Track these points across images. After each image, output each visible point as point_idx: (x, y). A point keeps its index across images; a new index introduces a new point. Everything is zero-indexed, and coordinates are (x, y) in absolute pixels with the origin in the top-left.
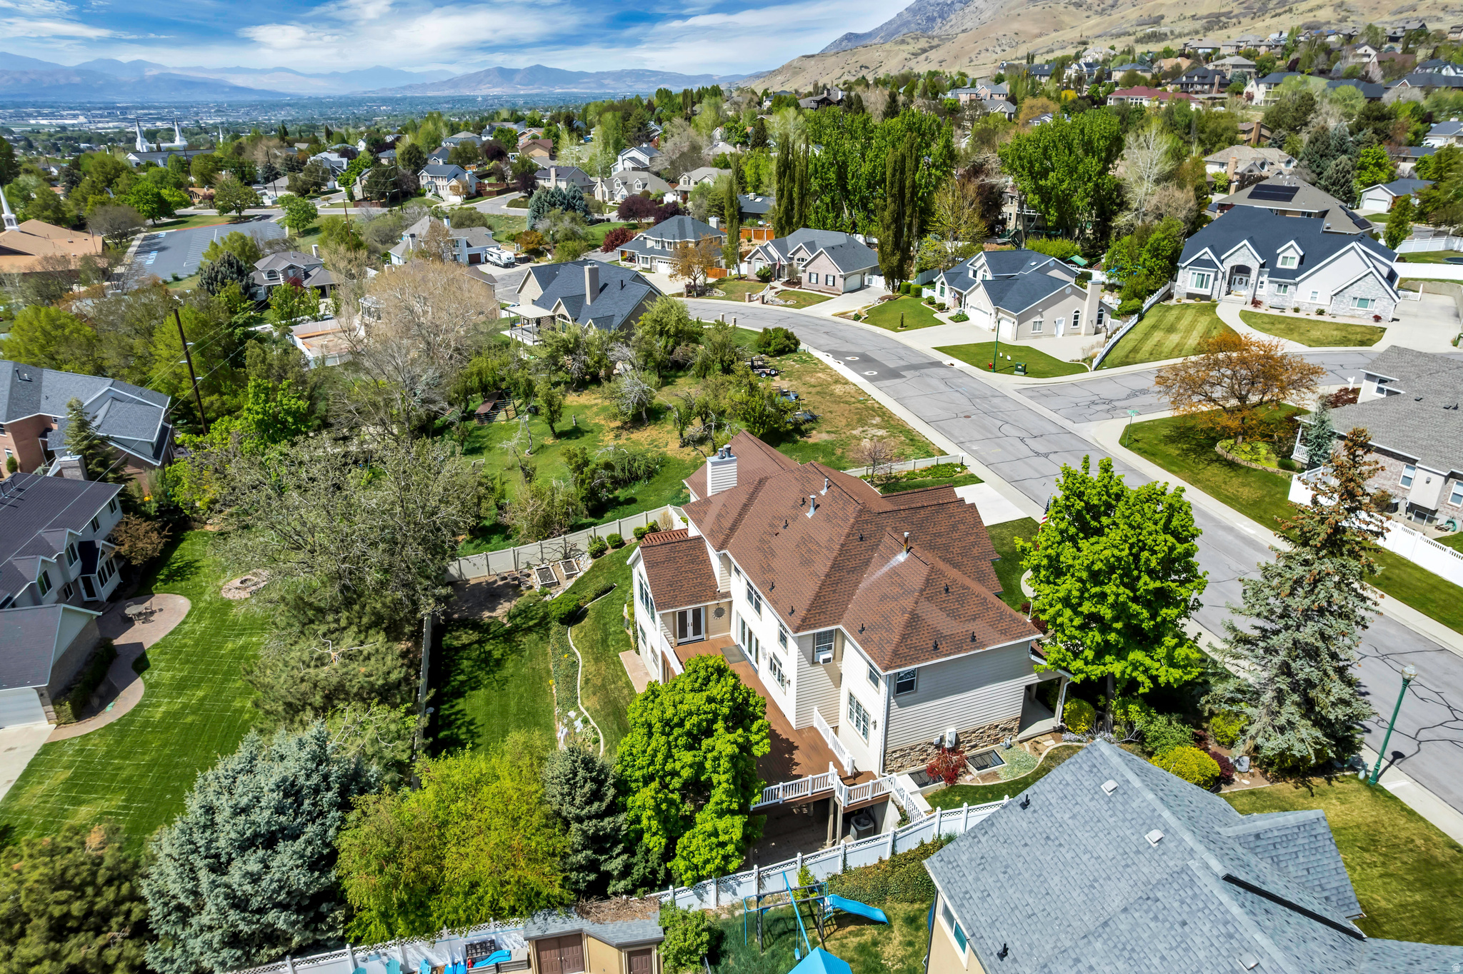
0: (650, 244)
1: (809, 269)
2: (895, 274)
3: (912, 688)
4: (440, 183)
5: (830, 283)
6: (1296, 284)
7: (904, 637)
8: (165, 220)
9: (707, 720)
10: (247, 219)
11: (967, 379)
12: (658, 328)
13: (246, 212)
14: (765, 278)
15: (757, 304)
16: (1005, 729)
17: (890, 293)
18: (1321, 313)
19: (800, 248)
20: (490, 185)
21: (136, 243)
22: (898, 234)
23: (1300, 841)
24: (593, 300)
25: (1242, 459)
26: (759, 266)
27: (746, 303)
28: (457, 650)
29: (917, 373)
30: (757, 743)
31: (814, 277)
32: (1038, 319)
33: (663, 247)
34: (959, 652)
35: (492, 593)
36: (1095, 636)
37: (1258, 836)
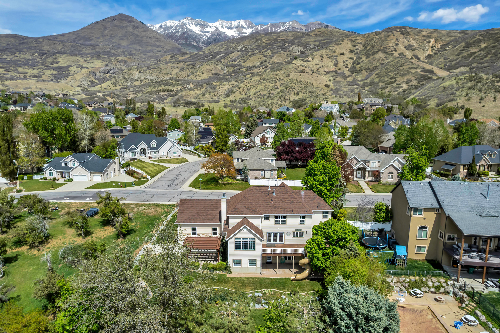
6: (158, 151)
18: (167, 157)
32: (107, 173)
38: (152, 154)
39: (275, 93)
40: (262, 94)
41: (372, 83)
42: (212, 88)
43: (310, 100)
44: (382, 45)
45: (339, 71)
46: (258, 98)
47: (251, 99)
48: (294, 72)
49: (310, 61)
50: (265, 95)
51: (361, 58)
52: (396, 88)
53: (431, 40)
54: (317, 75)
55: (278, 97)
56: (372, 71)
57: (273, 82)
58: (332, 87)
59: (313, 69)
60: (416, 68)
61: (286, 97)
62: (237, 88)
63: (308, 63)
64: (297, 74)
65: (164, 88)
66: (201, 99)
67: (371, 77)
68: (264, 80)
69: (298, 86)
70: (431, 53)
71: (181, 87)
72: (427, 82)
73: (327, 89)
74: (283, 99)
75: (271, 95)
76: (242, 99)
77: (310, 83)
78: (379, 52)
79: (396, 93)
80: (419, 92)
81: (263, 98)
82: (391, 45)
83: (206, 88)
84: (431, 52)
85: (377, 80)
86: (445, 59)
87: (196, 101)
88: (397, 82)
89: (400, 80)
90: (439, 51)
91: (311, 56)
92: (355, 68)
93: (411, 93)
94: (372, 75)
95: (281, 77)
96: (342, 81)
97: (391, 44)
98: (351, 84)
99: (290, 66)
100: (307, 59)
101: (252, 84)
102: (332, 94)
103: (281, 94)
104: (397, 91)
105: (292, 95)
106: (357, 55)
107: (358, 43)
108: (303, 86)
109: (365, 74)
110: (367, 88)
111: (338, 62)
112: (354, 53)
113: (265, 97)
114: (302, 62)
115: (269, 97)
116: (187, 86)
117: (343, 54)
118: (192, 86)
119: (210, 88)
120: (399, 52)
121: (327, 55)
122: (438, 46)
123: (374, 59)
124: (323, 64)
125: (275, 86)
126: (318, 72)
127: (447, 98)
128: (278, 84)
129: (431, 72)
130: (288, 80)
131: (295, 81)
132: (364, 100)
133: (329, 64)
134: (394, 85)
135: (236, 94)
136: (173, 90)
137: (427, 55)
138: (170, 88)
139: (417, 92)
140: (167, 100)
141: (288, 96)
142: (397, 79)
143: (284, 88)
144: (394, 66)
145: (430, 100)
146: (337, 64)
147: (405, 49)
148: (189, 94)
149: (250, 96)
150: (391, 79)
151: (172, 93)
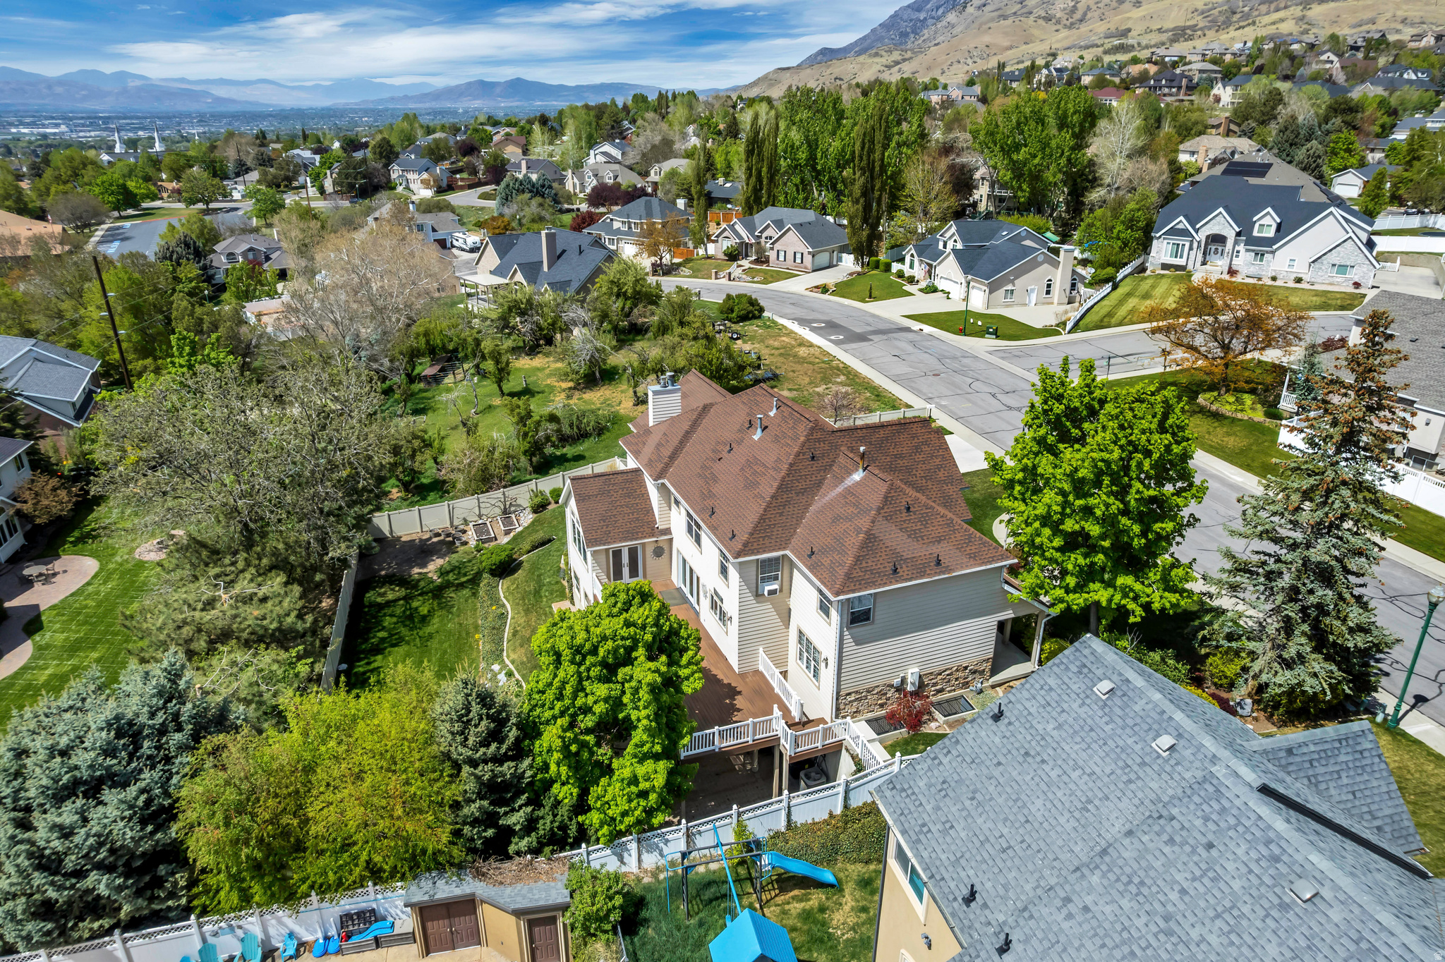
0: (616, 225)
1: (777, 246)
2: (865, 250)
3: (868, 619)
4: (411, 176)
5: (798, 260)
6: (1273, 252)
7: (858, 559)
8: (130, 212)
9: (625, 648)
10: (215, 210)
11: (936, 342)
12: (615, 289)
13: (212, 205)
14: (732, 256)
15: (724, 281)
16: (974, 672)
17: (859, 269)
18: (1299, 280)
19: (768, 226)
20: (462, 179)
21: (100, 233)
22: (867, 208)
23: (1343, 758)
24: (549, 268)
25: (1227, 409)
26: (726, 244)
27: (713, 281)
28: (381, 607)
29: (885, 337)
30: (687, 678)
31: (782, 254)
32: (1010, 287)
33: (630, 228)
34: (922, 577)
35: (423, 551)
36: (1077, 559)
37: (1290, 751)
38: (1244, 260)
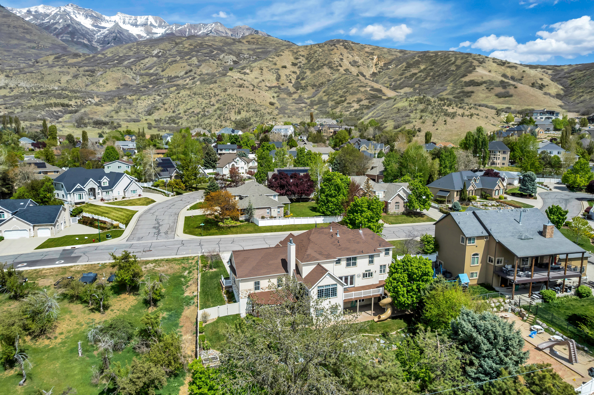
6: (112, 191)
18: (124, 198)
32: (57, 224)
38: (104, 195)
39: (211, 110)
40: (195, 112)
41: (320, 101)
42: (127, 103)
43: (255, 120)
44: (326, 59)
45: (283, 87)
46: (190, 117)
47: (181, 118)
48: (232, 87)
49: (248, 74)
50: (199, 113)
51: (306, 73)
52: (347, 107)
53: (374, 57)
54: (259, 91)
55: (216, 116)
56: (318, 87)
57: (207, 97)
58: (277, 105)
59: (253, 83)
60: (365, 87)
61: (226, 115)
62: (161, 104)
63: (246, 75)
64: (235, 88)
65: (56, 102)
66: (114, 118)
67: (319, 95)
68: (195, 94)
69: (239, 103)
70: (375, 71)
71: (81, 100)
72: (378, 102)
73: (272, 107)
74: (222, 119)
75: (207, 114)
76: (169, 118)
77: (252, 100)
78: (325, 67)
79: (348, 113)
80: (372, 112)
81: (197, 118)
82: (335, 60)
83: (118, 103)
84: (375, 69)
85: (325, 98)
86: (390, 78)
87: (107, 119)
88: (348, 101)
89: (350, 98)
90: (383, 69)
91: (249, 68)
92: (300, 84)
93: (363, 113)
94: (319, 92)
95: (217, 91)
96: (287, 99)
97: (336, 58)
98: (297, 102)
99: (227, 79)
100: (245, 70)
101: (180, 100)
102: (279, 114)
103: (218, 112)
104: (348, 111)
105: (233, 114)
106: (300, 69)
107: (300, 55)
108: (244, 103)
109: (311, 91)
110: (315, 107)
111: (280, 76)
112: (297, 67)
113: (200, 116)
114: (239, 74)
115: (204, 115)
116: (90, 99)
117: (285, 67)
118: (96, 100)
119: (124, 103)
120: (345, 68)
121: (267, 67)
122: (381, 64)
123: (320, 75)
124: (263, 78)
125: (210, 102)
126: (259, 87)
127: (403, 120)
128: (213, 100)
129: (380, 91)
130: (226, 96)
131: (234, 97)
132: (318, 121)
133: (270, 78)
134: (345, 104)
135: (160, 111)
136: (71, 105)
137: (371, 72)
138: (66, 101)
139: (371, 112)
140: (64, 118)
141: (228, 115)
142: (347, 98)
143: (222, 105)
144: (342, 83)
145: (386, 121)
146: (280, 78)
147: (350, 65)
148: (96, 111)
149: (180, 114)
150: (341, 97)
151: (69, 109)
